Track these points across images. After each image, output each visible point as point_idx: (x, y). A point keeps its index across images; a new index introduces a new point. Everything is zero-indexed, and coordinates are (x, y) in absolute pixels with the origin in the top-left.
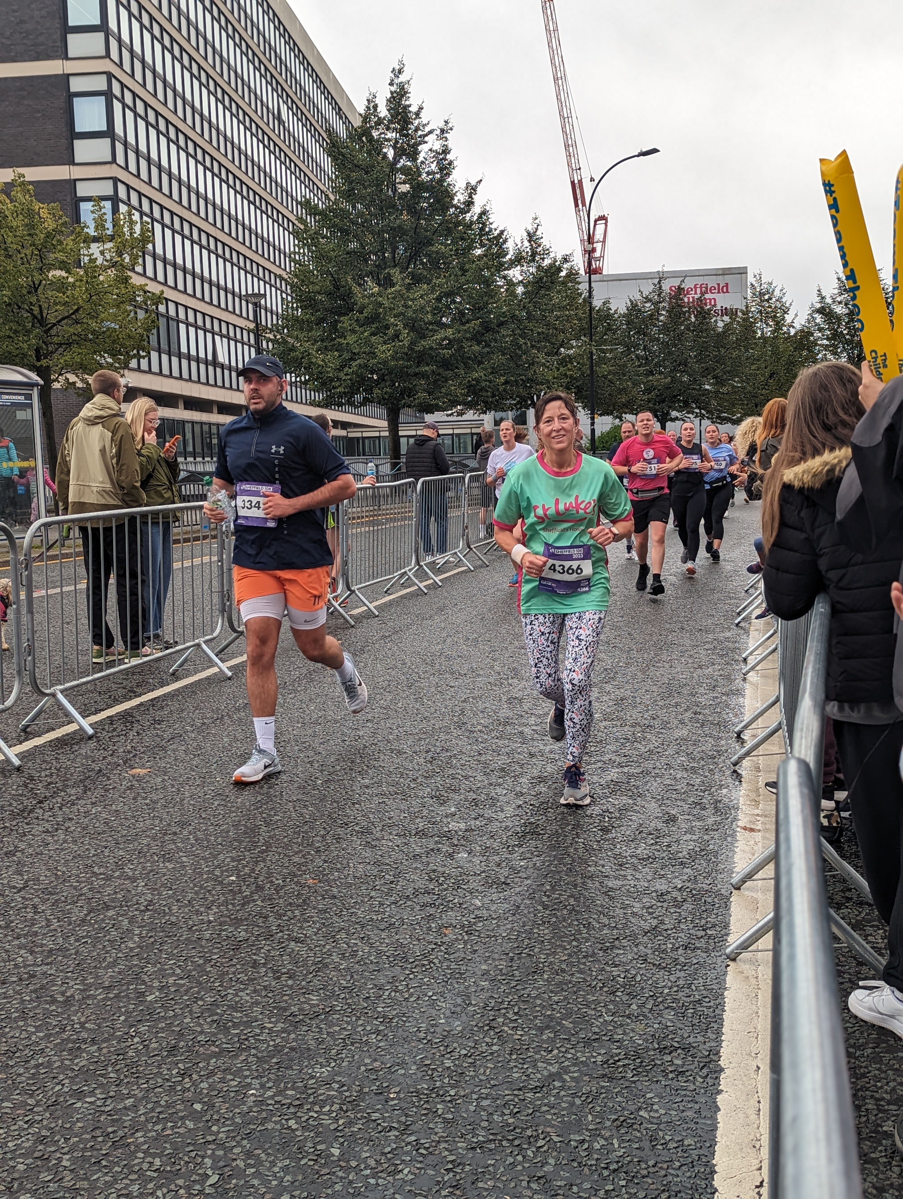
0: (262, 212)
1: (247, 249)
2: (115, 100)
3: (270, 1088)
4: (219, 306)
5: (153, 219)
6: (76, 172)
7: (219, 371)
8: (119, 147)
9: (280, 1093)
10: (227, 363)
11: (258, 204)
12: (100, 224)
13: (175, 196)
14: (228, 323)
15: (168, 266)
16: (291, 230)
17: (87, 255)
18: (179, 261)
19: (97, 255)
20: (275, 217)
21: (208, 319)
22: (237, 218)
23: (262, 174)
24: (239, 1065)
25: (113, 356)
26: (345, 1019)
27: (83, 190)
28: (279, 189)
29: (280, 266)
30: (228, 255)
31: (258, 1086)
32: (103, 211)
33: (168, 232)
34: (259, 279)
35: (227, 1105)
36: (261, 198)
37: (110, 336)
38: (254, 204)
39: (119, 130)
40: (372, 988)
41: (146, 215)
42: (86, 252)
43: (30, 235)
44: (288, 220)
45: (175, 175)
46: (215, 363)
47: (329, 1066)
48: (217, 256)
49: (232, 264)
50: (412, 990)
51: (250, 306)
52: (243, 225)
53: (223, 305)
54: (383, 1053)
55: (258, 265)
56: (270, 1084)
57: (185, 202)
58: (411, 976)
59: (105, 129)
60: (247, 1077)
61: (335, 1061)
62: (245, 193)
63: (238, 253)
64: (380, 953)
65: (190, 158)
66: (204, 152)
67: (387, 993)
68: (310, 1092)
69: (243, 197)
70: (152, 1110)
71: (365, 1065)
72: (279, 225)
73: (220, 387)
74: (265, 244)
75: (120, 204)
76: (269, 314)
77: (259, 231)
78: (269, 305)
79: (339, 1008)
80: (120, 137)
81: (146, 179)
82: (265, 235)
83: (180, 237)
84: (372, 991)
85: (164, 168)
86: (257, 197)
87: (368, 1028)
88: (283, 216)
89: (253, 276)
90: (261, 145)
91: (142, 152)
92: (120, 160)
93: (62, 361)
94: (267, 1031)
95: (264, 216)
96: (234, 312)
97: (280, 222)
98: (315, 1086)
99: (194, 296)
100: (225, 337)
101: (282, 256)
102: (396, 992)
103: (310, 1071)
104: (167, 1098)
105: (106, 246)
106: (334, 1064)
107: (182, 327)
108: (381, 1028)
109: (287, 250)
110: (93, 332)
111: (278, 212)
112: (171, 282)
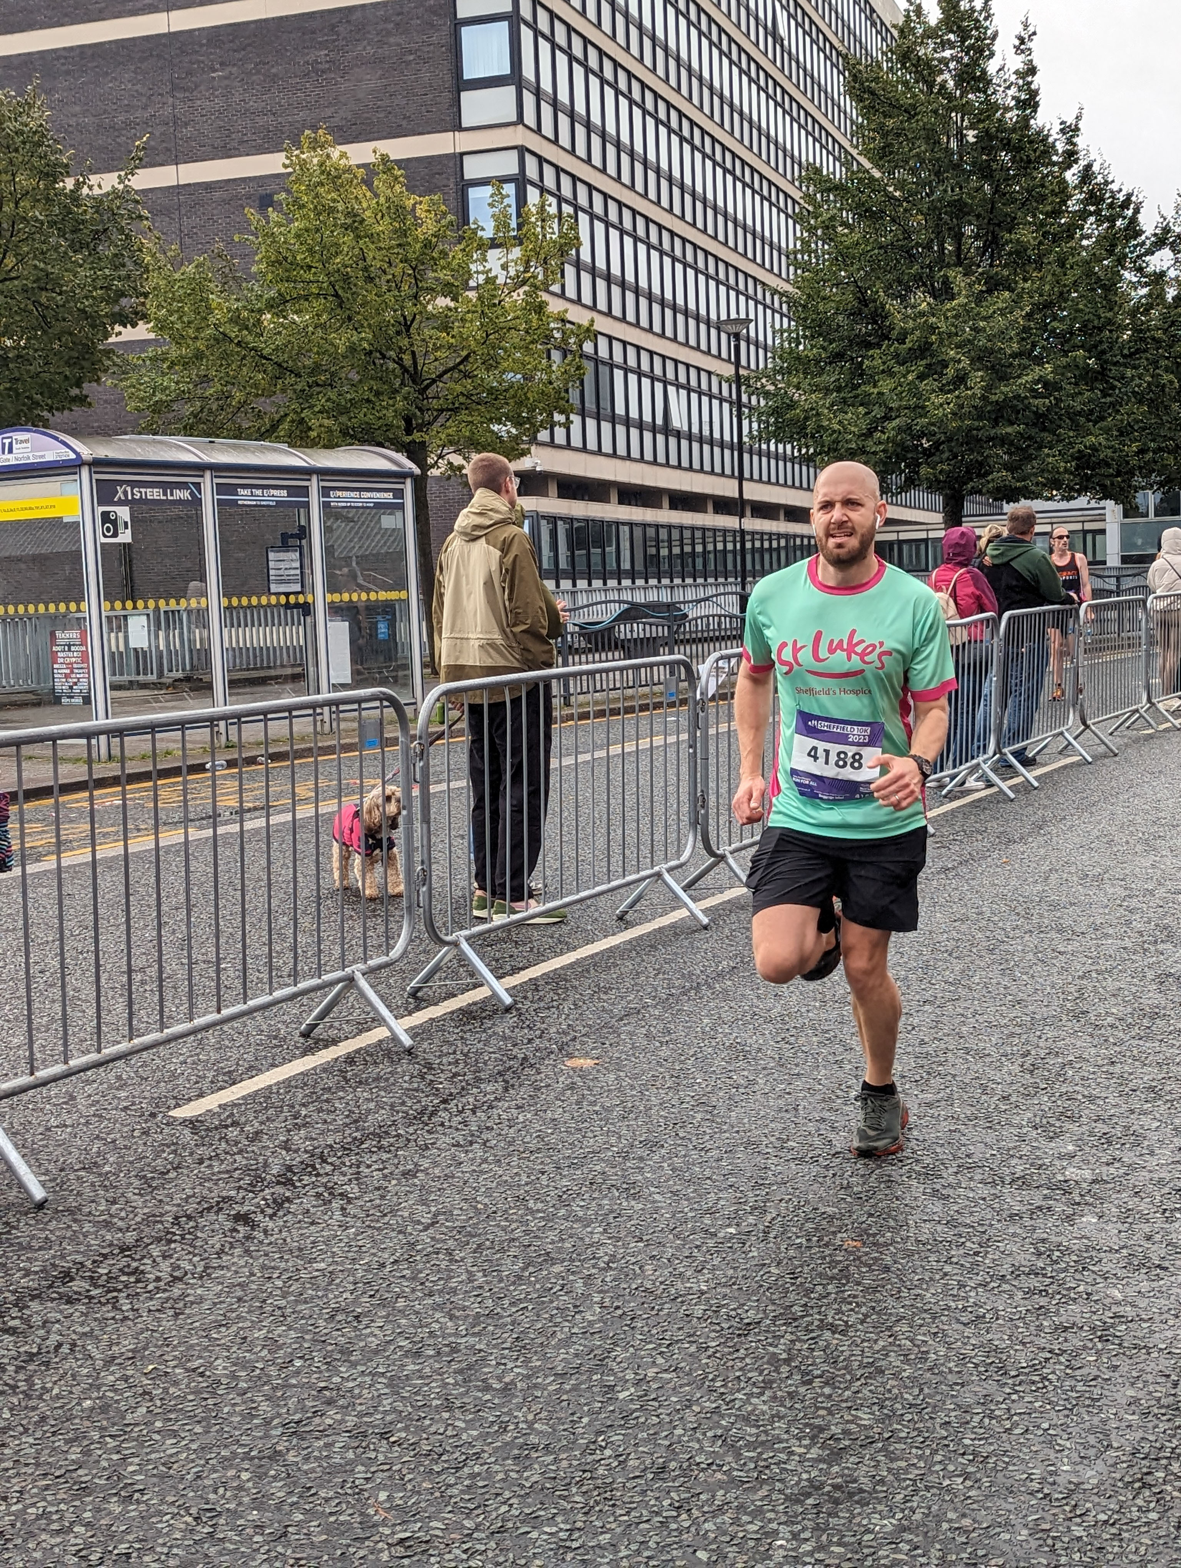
0: (745, 185)
1: (721, 247)
2: (523, 27)
3: (807, 1540)
4: (675, 339)
5: (577, 208)
6: (463, 142)
7: (672, 441)
8: (529, 99)
9: (821, 1548)
10: (686, 428)
11: (738, 172)
12: (501, 223)
13: (612, 170)
14: (688, 366)
15: (598, 280)
16: (790, 211)
17: (483, 273)
18: (616, 270)
19: (497, 271)
20: (765, 192)
21: (657, 360)
22: (705, 198)
23: (746, 124)
24: (759, 1503)
25: (518, 424)
26: (914, 1451)
27: (473, 168)
28: (772, 146)
29: (771, 271)
30: (690, 258)
31: (788, 1536)
32: (506, 201)
33: (599, 227)
34: (738, 293)
35: (745, 1558)
36: (744, 163)
37: (514, 397)
38: (733, 173)
39: (528, 72)
40: (954, 1410)
41: (567, 202)
42: (481, 268)
43: (400, 245)
44: (787, 195)
45: (611, 136)
46: (667, 430)
47: (893, 1517)
48: (674, 259)
49: (697, 271)
50: (1015, 1418)
51: (724, 336)
52: (715, 208)
53: (681, 337)
54: (975, 1506)
55: (737, 270)
56: (806, 1535)
57: (626, 178)
58: (1014, 1397)
59: (507, 71)
60: (770, 1521)
61: (903, 1511)
62: (718, 158)
63: (706, 253)
64: (963, 1359)
65: (634, 108)
66: (657, 96)
67: (977, 1419)
68: (866, 1551)
69: (715, 163)
70: (638, 1552)
71: (950, 1521)
72: (771, 204)
73: (673, 467)
74: (749, 237)
75: (529, 187)
76: (752, 348)
77: (740, 216)
78: (752, 334)
79: (903, 1435)
80: (528, 82)
81: (568, 146)
82: (749, 222)
83: (617, 233)
84: (953, 1414)
85: (596, 127)
86: (737, 161)
87: (951, 1468)
88: (778, 189)
89: (728, 288)
90: (745, 79)
91: (563, 104)
92: (530, 118)
93: (443, 436)
94: (797, 1458)
95: (748, 191)
96: (698, 348)
97: (774, 199)
98: (874, 1544)
99: (637, 325)
100: (683, 387)
101: (775, 253)
102: (991, 1418)
103: (865, 1522)
104: (657, 1539)
105: (510, 257)
106: (900, 1515)
107: (618, 374)
108: (970, 1469)
109: (783, 245)
110: (491, 391)
111: (770, 183)
112: (602, 305)
